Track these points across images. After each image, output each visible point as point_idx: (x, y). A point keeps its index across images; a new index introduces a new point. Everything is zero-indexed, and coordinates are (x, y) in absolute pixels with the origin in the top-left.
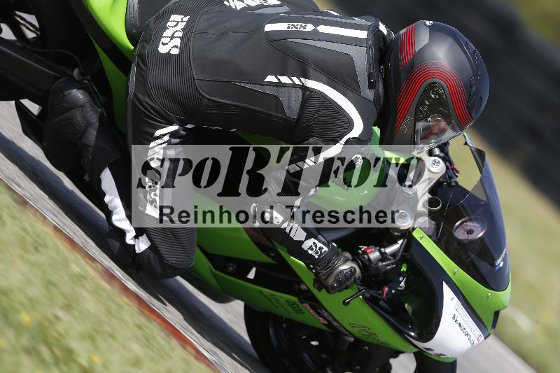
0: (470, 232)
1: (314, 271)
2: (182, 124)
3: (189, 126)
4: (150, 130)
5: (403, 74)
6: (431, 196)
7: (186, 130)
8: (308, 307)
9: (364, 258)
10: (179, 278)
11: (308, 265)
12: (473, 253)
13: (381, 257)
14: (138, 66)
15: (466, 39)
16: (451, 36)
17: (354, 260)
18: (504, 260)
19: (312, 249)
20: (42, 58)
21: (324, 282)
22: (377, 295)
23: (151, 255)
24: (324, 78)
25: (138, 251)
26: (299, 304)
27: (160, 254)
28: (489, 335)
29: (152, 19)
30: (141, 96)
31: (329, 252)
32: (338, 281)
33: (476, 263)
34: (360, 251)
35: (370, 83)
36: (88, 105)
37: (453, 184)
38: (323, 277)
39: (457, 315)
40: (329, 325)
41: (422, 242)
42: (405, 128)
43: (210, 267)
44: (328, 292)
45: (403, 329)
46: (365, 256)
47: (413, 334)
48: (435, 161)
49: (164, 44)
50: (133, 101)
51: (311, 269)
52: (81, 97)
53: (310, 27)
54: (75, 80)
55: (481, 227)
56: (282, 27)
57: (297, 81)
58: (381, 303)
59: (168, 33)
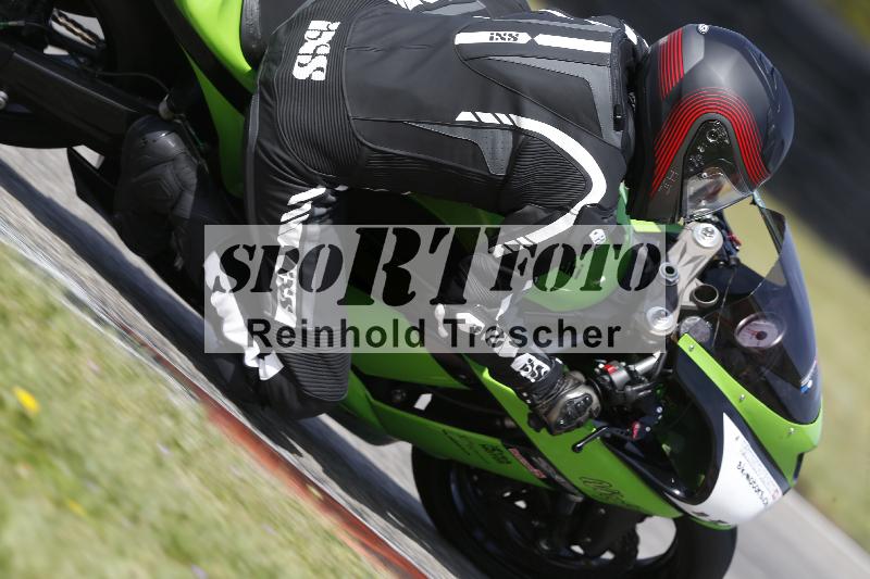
0: (761, 336)
1: (529, 402)
2: (330, 185)
3: (341, 188)
4: (282, 196)
5: (665, 107)
6: (701, 284)
7: (336, 194)
8: (517, 454)
9: (605, 380)
10: (325, 418)
11: (519, 393)
12: (768, 368)
13: (629, 379)
14: (262, 98)
15: (759, 52)
16: (735, 48)
17: (588, 384)
18: (814, 378)
19: (527, 370)
20: (110, 86)
21: (544, 417)
22: (623, 436)
23: (285, 383)
24: (547, 115)
25: (263, 377)
26: (503, 449)
27: (297, 381)
28: (789, 489)
29: (282, 26)
30: (268, 145)
31: (551, 372)
32: (566, 416)
33: (772, 382)
34: (597, 370)
35: (616, 122)
36: (183, 157)
37: (733, 263)
38: (544, 411)
39: (744, 461)
40: (549, 480)
41: (691, 355)
42: (666, 187)
43: (366, 396)
44: (551, 432)
45: (661, 484)
46: (606, 378)
47: (677, 492)
48: (706, 229)
49: (301, 65)
50: (256, 152)
51: (524, 399)
52: (173, 145)
53: (524, 38)
54: (162, 120)
55: (777, 327)
56: (482, 37)
57: (505, 120)
58: (629, 446)
59: (307, 48)
